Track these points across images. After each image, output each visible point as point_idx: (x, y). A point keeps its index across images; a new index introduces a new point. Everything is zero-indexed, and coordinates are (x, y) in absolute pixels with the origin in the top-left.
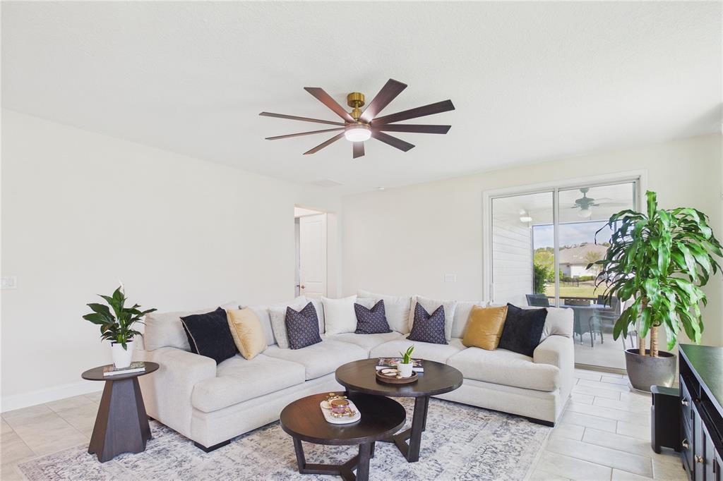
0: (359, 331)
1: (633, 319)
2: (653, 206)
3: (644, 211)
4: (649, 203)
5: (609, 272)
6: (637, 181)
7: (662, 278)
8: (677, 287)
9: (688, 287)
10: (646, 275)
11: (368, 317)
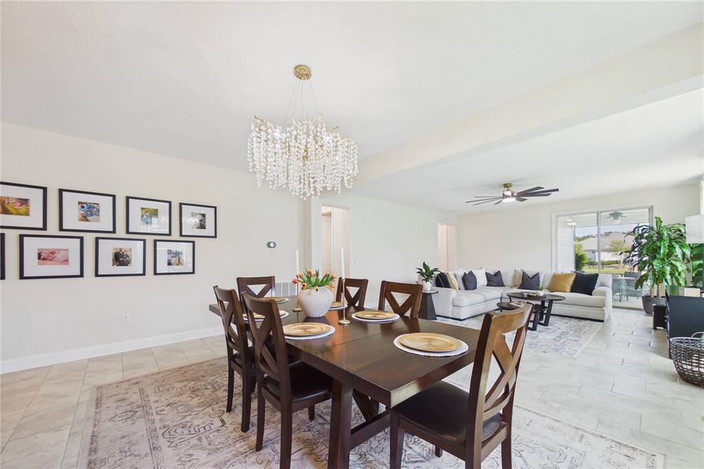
0: (488, 285)
1: (646, 279)
2: (659, 223)
3: (655, 226)
4: (657, 222)
5: (633, 256)
6: (651, 209)
7: (663, 259)
8: (672, 264)
9: (678, 264)
10: (654, 258)
11: (494, 279)
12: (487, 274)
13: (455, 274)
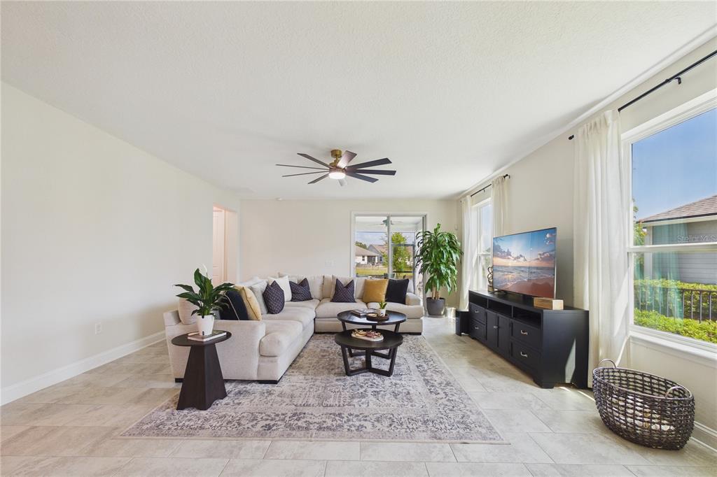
0: (294, 299)
6: (425, 217)
11: (301, 290)
12: (291, 283)
13: (251, 287)
